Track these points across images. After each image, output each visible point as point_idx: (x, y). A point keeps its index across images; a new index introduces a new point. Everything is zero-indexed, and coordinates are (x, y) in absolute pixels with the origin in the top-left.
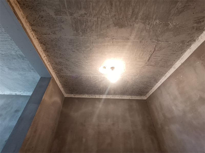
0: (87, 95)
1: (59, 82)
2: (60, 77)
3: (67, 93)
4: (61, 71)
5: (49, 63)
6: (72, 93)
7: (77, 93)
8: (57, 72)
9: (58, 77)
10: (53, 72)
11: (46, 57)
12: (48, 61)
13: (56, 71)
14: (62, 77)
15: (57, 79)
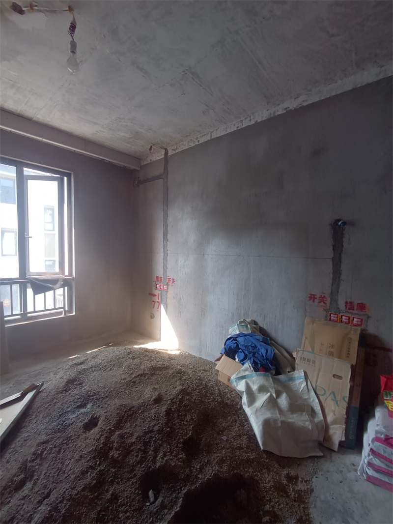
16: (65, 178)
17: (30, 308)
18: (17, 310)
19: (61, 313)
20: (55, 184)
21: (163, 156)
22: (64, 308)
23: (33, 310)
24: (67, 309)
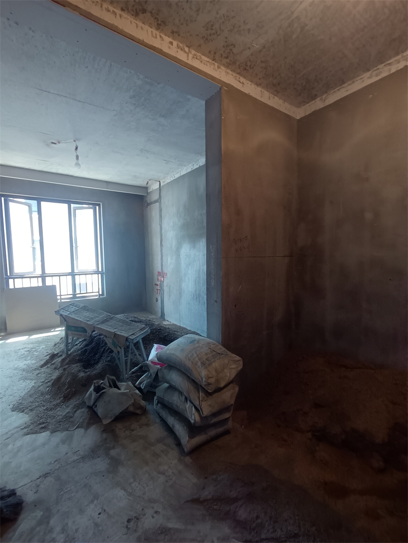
0: (368, 74)
1: (253, 86)
2: (246, 69)
3: (299, 105)
4: (231, 50)
5: (193, 52)
6: (314, 98)
7: (328, 87)
8: (228, 60)
9: (239, 74)
10: (219, 67)
11: (175, 43)
12: (187, 49)
13: (225, 61)
14: (249, 64)
15: (242, 79)
16: (97, 207)
17: (78, 292)
18: (71, 292)
19: (97, 295)
20: (91, 211)
21: (158, 186)
22: (99, 292)
23: (79, 293)
24: (101, 293)
